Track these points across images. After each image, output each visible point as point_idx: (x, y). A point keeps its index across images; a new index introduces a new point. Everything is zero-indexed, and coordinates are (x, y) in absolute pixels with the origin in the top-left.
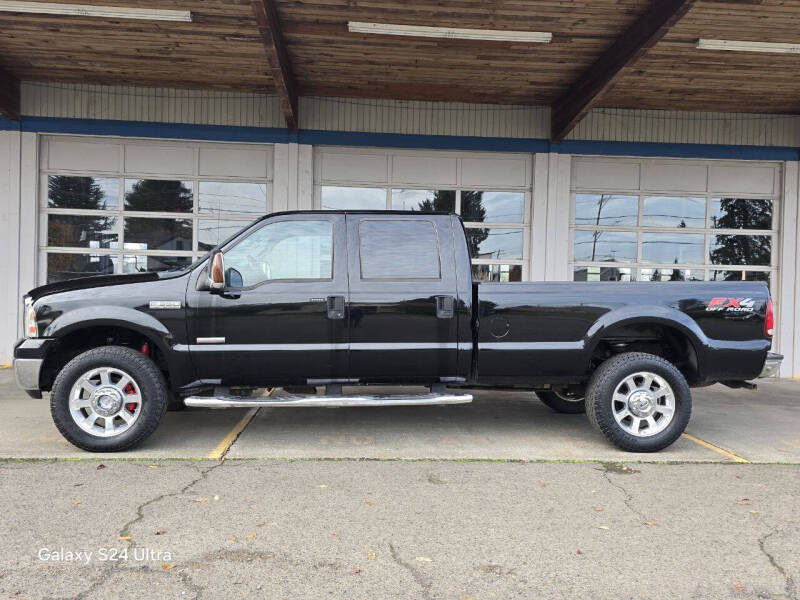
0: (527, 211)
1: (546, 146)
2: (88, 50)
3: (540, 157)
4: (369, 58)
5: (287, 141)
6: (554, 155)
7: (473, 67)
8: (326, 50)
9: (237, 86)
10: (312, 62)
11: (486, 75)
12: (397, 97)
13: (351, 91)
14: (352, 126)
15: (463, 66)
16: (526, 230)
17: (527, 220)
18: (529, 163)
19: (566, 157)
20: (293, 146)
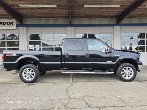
0: (113, 37)
1: (116, 25)
2: (37, 12)
3: (115, 27)
4: (86, 11)
5: (69, 26)
6: (117, 27)
7: (104, 12)
8: (78, 10)
9: (60, 17)
10: (75, 12)
11: (106, 13)
12: (89, 18)
13: (81, 17)
14: (81, 23)
15: (102, 12)
16: (113, 40)
17: (112, 38)
18: (113, 28)
19: (119, 27)
20: (71, 27)
